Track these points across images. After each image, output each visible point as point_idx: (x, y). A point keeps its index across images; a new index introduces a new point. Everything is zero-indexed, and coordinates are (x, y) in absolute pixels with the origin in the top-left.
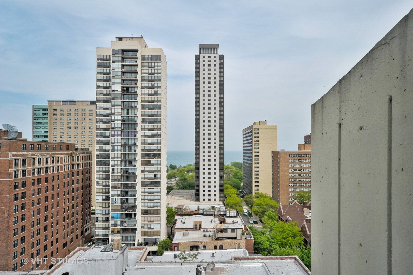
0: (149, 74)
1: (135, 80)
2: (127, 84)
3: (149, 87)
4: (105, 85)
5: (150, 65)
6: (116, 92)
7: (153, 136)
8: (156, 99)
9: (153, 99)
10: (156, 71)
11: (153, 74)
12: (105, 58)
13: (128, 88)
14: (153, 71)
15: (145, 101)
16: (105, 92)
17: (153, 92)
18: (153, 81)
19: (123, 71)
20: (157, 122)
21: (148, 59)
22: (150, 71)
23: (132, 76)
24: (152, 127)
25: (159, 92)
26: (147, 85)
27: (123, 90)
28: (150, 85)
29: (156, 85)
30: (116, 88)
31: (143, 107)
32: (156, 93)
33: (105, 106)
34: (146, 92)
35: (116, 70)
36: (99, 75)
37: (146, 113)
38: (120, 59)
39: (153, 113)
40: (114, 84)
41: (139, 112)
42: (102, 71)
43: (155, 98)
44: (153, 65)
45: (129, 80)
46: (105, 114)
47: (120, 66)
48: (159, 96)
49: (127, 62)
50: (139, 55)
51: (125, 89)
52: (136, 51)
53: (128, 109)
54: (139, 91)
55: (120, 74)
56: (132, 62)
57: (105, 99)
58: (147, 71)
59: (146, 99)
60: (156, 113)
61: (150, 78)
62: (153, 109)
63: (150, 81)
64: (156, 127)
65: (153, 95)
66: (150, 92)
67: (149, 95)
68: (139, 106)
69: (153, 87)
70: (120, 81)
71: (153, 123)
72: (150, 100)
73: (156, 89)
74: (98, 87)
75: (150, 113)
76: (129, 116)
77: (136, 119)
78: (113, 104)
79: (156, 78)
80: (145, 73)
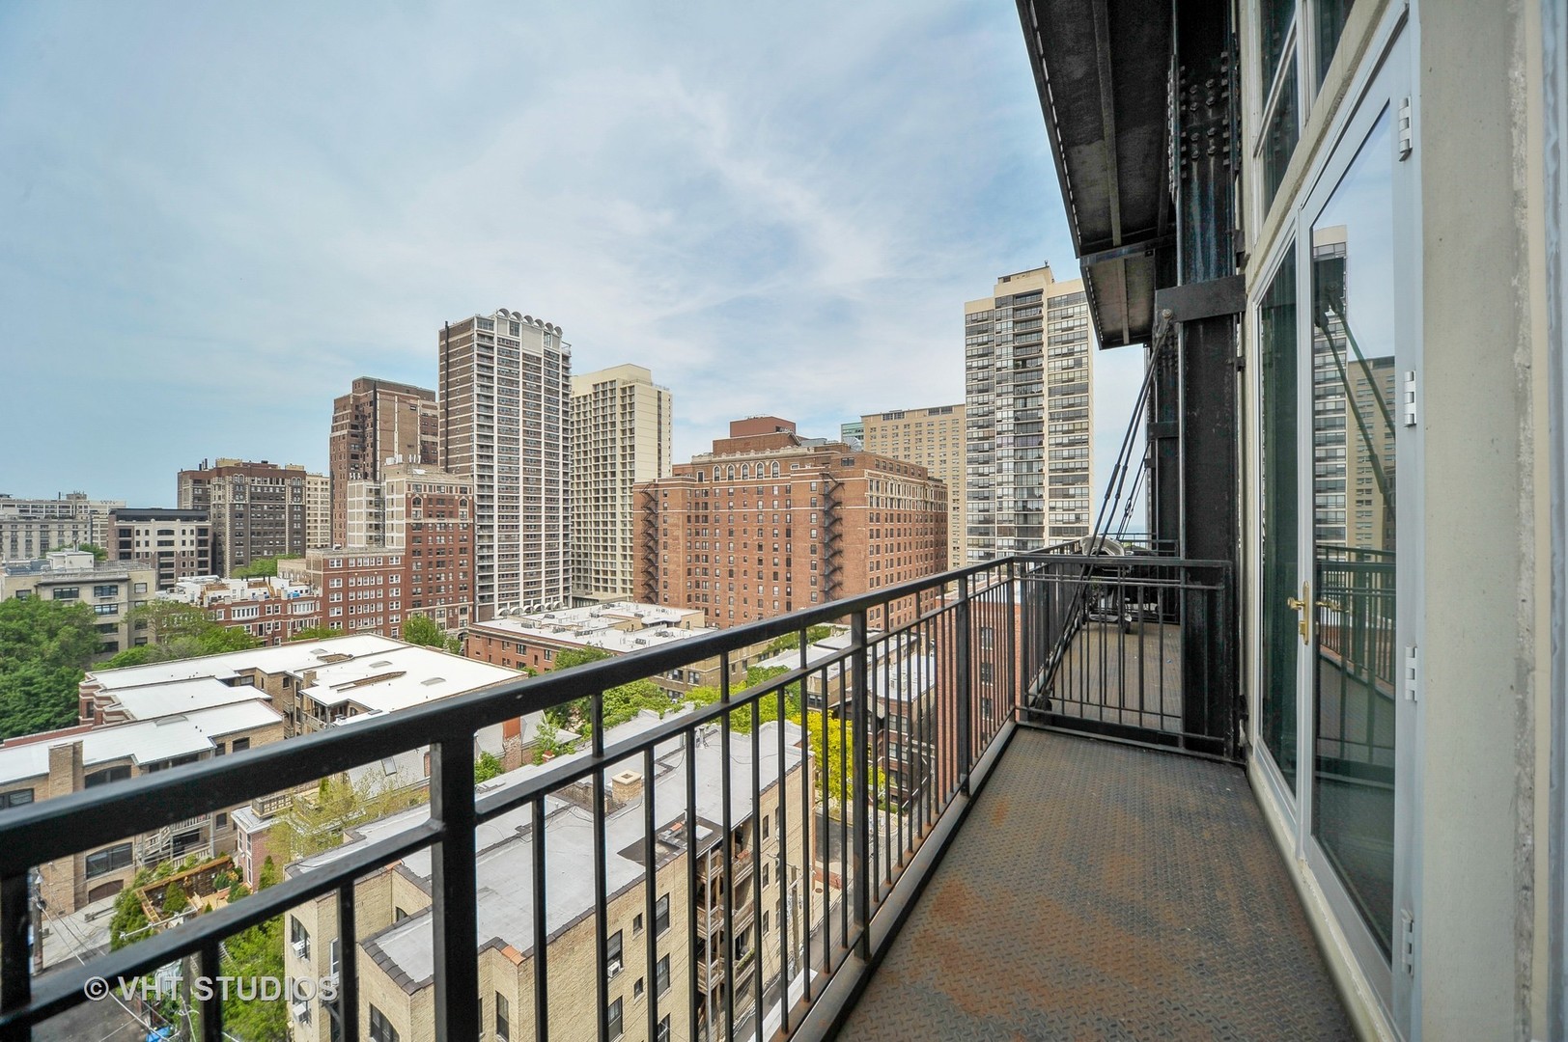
0: (1063, 330)
1: (1037, 345)
2: (1023, 354)
3: (1064, 355)
4: (980, 364)
5: (1064, 313)
6: (1004, 371)
7: (1072, 444)
8: (1078, 374)
9: (1071, 376)
10: (1077, 323)
11: (1072, 329)
12: (980, 317)
13: (1024, 361)
14: (1071, 324)
15: (1055, 381)
16: (980, 376)
17: (1071, 363)
18: (1072, 341)
19: (1016, 331)
20: (1080, 417)
21: (1060, 303)
22: (1064, 325)
23: (1033, 339)
24: (1071, 428)
25: (1084, 360)
26: (1058, 351)
27: (1016, 366)
28: (1065, 351)
29: (1077, 349)
30: (1004, 364)
31: (1051, 392)
32: (1078, 363)
33: (981, 400)
34: (1058, 364)
35: (1003, 333)
36: (970, 348)
37: (1059, 403)
38: (1010, 312)
39: (1071, 402)
40: (1000, 357)
41: (1045, 402)
42: (975, 341)
43: (1076, 373)
44: (1070, 311)
45: (1027, 346)
46: (981, 412)
47: (1010, 324)
48: (1084, 367)
49: (1023, 315)
50: (1044, 300)
51: (1020, 363)
52: (1040, 292)
53: (1026, 398)
54: (1045, 362)
55: (1010, 338)
56: (1032, 313)
57: (981, 387)
58: (1058, 326)
59: (1058, 377)
60: (1078, 401)
61: (1065, 338)
62: (1073, 394)
63: (1064, 343)
64: (1078, 427)
65: (1073, 368)
66: (1065, 363)
67: (1063, 369)
68: (1045, 392)
69: (1071, 353)
70: (1011, 350)
71: (1072, 419)
72: (1065, 377)
73: (1077, 356)
74: (969, 368)
75: (1065, 402)
76: (1026, 410)
77: (1040, 414)
78: (999, 391)
79: (1077, 336)
80: (1055, 330)
